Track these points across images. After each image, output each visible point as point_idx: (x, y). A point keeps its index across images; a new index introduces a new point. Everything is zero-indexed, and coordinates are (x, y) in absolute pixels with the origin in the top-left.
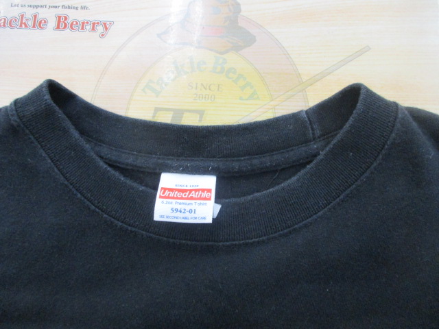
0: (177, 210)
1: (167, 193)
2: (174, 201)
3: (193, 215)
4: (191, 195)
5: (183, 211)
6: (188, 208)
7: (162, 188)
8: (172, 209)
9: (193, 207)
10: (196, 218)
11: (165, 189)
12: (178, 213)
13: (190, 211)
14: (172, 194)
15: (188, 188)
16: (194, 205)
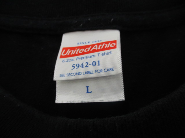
0: (78, 66)
1: (68, 52)
2: (75, 58)
3: (97, 67)
4: (93, 48)
5: (85, 65)
6: (90, 61)
7: (64, 49)
8: (73, 66)
9: (96, 59)
10: (101, 71)
11: (66, 49)
12: (80, 68)
13: (94, 64)
14: (73, 52)
15: (91, 43)
16: (97, 57)
